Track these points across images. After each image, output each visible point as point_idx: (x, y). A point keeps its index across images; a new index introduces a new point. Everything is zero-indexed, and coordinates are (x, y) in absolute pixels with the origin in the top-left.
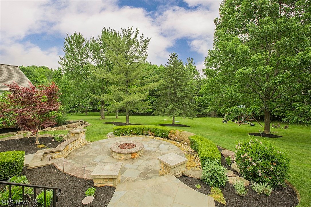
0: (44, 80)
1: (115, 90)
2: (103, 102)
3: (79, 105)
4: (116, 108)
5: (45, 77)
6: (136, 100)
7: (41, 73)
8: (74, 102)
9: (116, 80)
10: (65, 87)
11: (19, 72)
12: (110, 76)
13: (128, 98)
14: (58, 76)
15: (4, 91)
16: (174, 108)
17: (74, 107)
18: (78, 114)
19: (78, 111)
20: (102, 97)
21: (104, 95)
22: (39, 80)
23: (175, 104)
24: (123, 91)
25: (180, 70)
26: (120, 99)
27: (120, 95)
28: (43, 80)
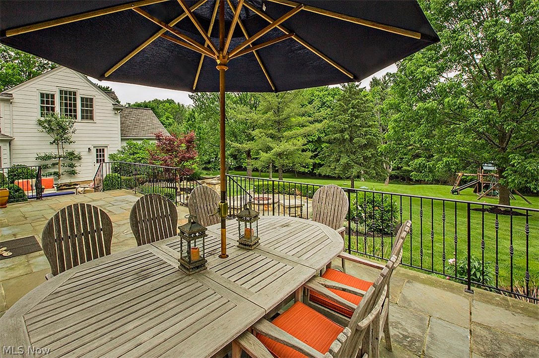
0: (171, 121)
1: (260, 135)
2: (248, 153)
3: (216, 159)
4: (264, 162)
5: (171, 117)
6: (289, 150)
7: (166, 110)
8: (209, 154)
9: (261, 121)
10: (200, 133)
11: (153, 116)
12: (254, 116)
13: (278, 147)
14: (192, 119)
15: (143, 139)
16: (350, 164)
17: (209, 162)
18: (215, 173)
19: (215, 169)
20: (244, 145)
21: (248, 143)
22: (164, 121)
23: (353, 157)
24: (272, 137)
25: (359, 101)
26: (268, 149)
27: (268, 143)
28: (168, 121)
